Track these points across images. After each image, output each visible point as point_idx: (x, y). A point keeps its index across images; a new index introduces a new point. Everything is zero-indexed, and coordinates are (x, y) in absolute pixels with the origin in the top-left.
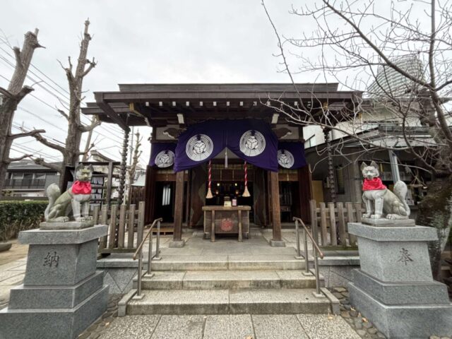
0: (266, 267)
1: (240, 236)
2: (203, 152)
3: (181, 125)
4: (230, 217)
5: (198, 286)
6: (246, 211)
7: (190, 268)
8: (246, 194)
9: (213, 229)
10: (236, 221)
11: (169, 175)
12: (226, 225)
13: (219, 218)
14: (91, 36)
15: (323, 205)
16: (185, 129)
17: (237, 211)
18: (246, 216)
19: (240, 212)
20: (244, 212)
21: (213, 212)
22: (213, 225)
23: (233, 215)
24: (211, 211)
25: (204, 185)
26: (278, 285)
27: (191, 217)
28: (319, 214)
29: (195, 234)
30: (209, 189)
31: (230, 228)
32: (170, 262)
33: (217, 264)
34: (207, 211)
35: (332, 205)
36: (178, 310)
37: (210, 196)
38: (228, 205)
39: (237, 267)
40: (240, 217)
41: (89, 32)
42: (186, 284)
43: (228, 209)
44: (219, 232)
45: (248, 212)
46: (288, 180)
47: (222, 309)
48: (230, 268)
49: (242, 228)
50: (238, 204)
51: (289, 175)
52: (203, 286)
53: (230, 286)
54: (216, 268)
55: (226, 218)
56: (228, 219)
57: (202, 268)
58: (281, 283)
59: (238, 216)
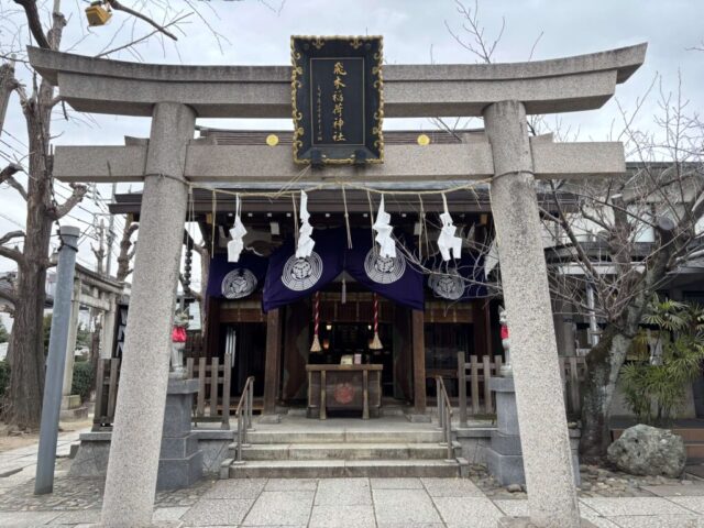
0: (394, 439)
1: (366, 410)
2: (308, 276)
3: (275, 237)
4: (350, 381)
5: (308, 455)
6: (375, 372)
7: (296, 440)
8: (376, 344)
9: (323, 399)
10: (358, 388)
11: (242, 310)
12: (344, 394)
13: (332, 383)
14: (66, 18)
15: (474, 358)
16: (281, 243)
17: (362, 371)
18: (376, 379)
19: (365, 373)
20: (371, 372)
21: (324, 373)
22: (323, 394)
23: (355, 378)
24: (320, 372)
25: (306, 330)
26: (406, 455)
27: (285, 384)
28: (468, 372)
29: (291, 412)
30: (316, 336)
31: (350, 398)
32: (269, 432)
33: (331, 435)
34: (314, 372)
35: (486, 359)
36: (288, 474)
37: (316, 347)
38: (347, 361)
39: (357, 439)
40: (365, 380)
41: (62, 11)
42: (292, 453)
43: (347, 368)
44: (332, 406)
45: (379, 374)
46: (455, 321)
47: (336, 473)
48: (348, 440)
49: (369, 398)
50: (364, 361)
51: (458, 311)
52: (314, 456)
53: (347, 455)
54: (329, 440)
55: (344, 383)
56: (347, 385)
57: (310, 440)
58: (409, 452)
59: (362, 379)
